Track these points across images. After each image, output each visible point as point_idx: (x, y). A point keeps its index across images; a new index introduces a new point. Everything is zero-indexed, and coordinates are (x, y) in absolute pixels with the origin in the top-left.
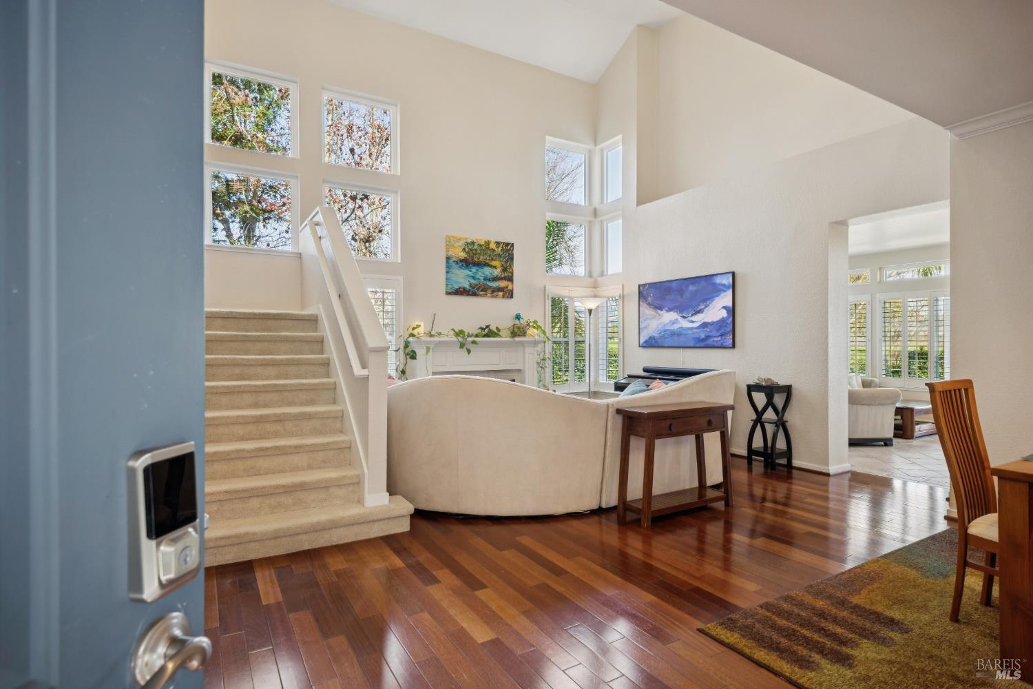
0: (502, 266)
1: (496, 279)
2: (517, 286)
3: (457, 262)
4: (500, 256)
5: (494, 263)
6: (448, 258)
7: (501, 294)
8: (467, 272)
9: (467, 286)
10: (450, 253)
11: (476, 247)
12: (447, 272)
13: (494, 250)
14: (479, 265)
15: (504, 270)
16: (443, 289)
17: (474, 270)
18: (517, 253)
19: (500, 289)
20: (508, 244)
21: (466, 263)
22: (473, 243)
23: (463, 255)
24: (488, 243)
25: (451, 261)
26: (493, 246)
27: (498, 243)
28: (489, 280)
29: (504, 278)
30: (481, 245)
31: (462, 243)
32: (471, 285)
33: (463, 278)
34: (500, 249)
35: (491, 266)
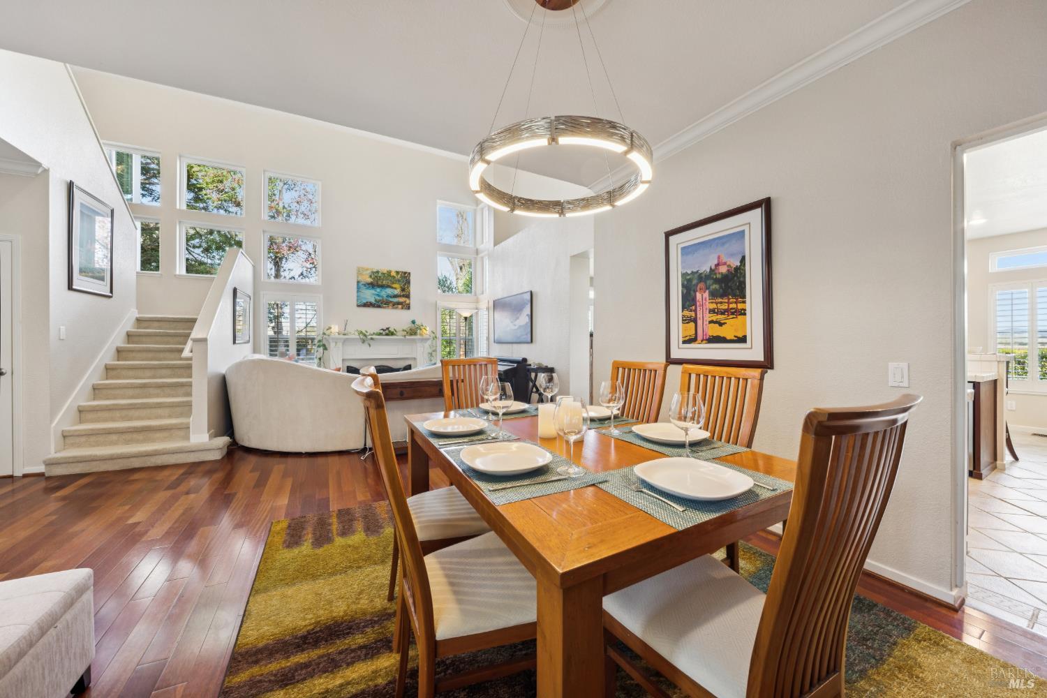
0: (401, 287)
1: (395, 296)
2: (413, 301)
3: (365, 285)
4: (399, 281)
5: (394, 286)
6: (358, 282)
7: (400, 306)
8: (373, 291)
9: (373, 300)
10: (360, 279)
11: (380, 275)
12: (358, 292)
13: (394, 277)
14: (382, 286)
15: (403, 290)
16: (355, 303)
17: (378, 290)
18: (413, 279)
19: (399, 303)
20: (405, 273)
21: (372, 285)
22: (378, 272)
23: (370, 280)
24: (389, 272)
25: (360, 284)
26: (393, 274)
27: (397, 273)
28: (391, 297)
29: (403, 296)
30: (384, 274)
31: (369, 272)
32: (376, 301)
33: (370, 295)
34: (399, 276)
35: (392, 288)
